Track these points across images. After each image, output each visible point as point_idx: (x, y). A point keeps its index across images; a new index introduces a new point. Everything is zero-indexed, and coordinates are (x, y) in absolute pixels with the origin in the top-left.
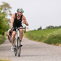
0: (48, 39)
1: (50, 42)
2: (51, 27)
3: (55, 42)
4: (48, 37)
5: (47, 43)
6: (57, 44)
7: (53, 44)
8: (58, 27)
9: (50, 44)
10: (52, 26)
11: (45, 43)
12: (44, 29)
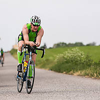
0: (56, 63)
1: (60, 70)
2: (61, 45)
3: (67, 70)
4: (56, 60)
5: (55, 71)
6: (72, 72)
7: (64, 72)
8: (72, 44)
9: (59, 72)
10: (63, 43)
11: (51, 70)
12: (50, 48)
